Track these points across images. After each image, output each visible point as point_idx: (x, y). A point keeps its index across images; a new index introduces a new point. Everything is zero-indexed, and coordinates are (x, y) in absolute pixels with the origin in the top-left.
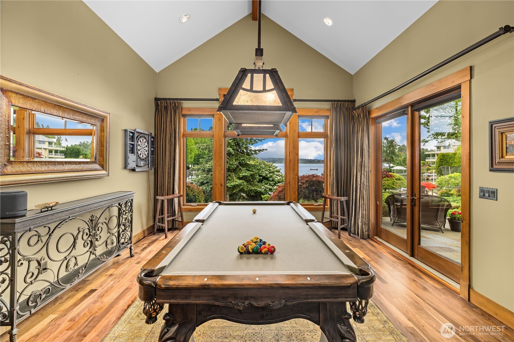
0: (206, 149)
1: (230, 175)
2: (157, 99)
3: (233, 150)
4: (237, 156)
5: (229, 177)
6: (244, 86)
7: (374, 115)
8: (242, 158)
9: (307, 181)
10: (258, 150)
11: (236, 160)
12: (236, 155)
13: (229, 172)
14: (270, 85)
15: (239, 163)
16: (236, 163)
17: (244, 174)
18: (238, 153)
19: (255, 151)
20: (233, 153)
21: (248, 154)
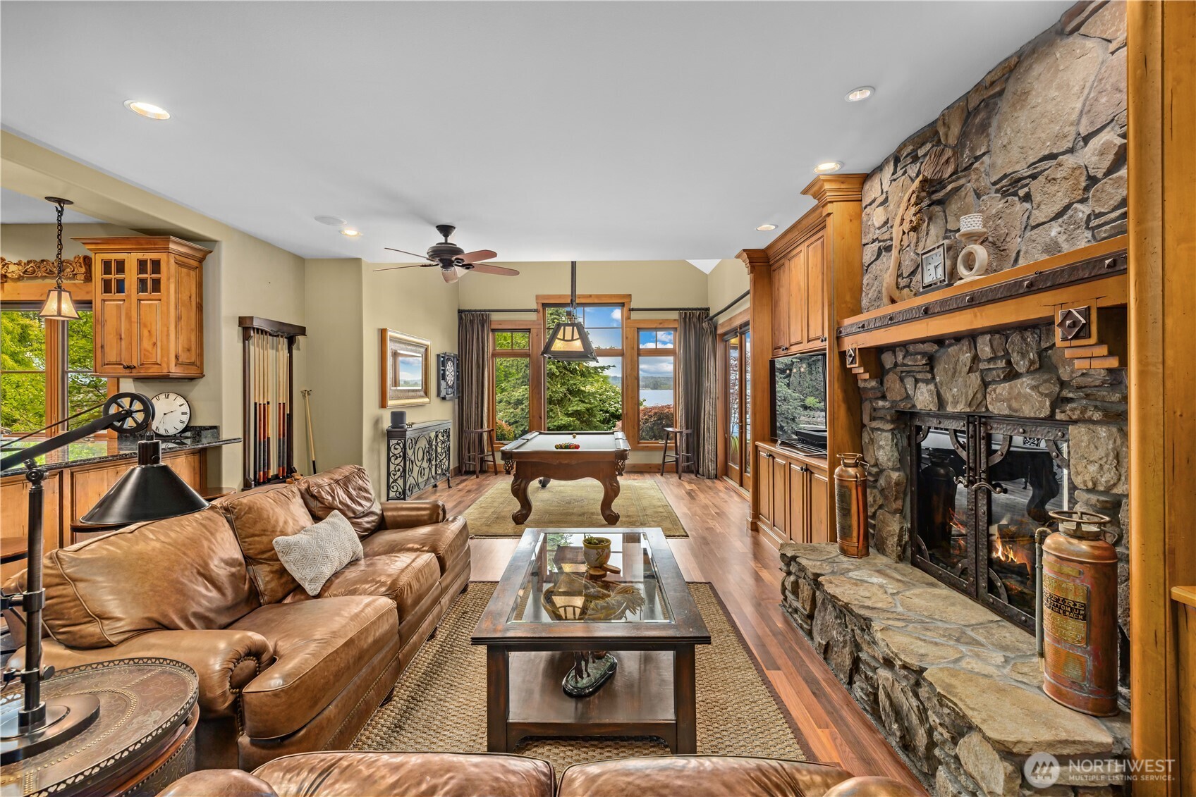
0: (513, 366)
1: (552, 410)
2: (460, 312)
3: (557, 368)
4: (564, 378)
5: (551, 414)
6: (558, 337)
7: (720, 331)
8: (572, 382)
9: (656, 414)
10: (600, 367)
11: (563, 384)
12: (563, 376)
13: (550, 404)
14: (576, 336)
15: (568, 390)
16: (563, 389)
17: (575, 408)
18: (565, 374)
19: (596, 368)
20: (558, 374)
21: (583, 374)
